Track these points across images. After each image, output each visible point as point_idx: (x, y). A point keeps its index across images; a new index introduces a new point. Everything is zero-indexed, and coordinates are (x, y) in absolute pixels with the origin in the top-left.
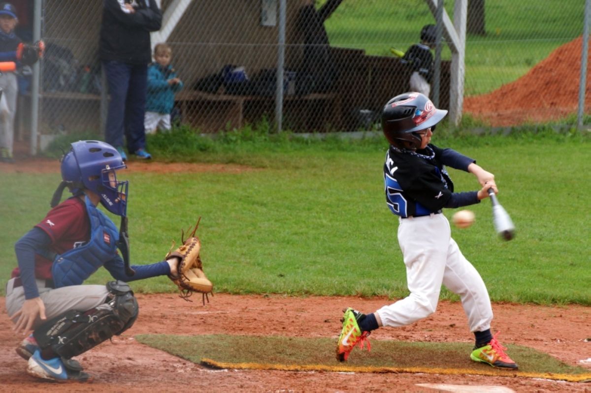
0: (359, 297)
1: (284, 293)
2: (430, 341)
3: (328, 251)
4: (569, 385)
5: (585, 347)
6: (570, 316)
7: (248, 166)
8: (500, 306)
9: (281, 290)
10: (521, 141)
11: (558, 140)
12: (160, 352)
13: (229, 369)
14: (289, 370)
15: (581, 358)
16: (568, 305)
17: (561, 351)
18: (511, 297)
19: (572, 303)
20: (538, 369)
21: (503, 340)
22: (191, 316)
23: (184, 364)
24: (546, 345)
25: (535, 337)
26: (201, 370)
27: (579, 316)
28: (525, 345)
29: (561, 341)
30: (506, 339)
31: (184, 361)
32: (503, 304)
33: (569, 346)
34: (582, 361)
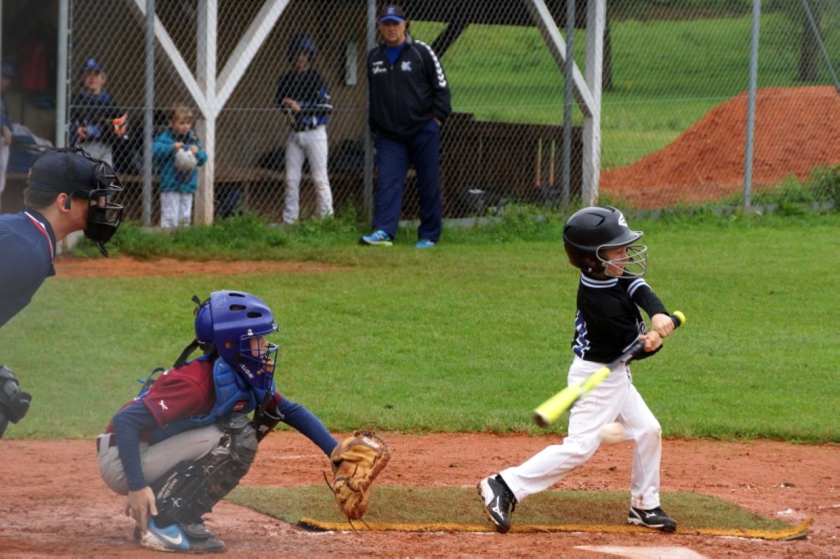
0: (491, 434)
1: (395, 430)
2: (586, 489)
3: (444, 373)
4: (767, 545)
5: (783, 494)
6: (758, 454)
7: (331, 264)
9: (391, 426)
10: (674, 227)
11: (720, 225)
12: (245, 510)
13: (335, 530)
14: (411, 531)
15: (778, 510)
16: (756, 439)
17: (752, 500)
18: (684, 431)
19: (761, 436)
20: (726, 525)
21: (678, 487)
22: (280, 461)
23: (277, 525)
24: (733, 492)
25: (719, 482)
26: (299, 533)
27: (770, 454)
28: (707, 492)
29: (751, 487)
30: (682, 486)
31: (277, 521)
33: (762, 493)
34: (780, 513)
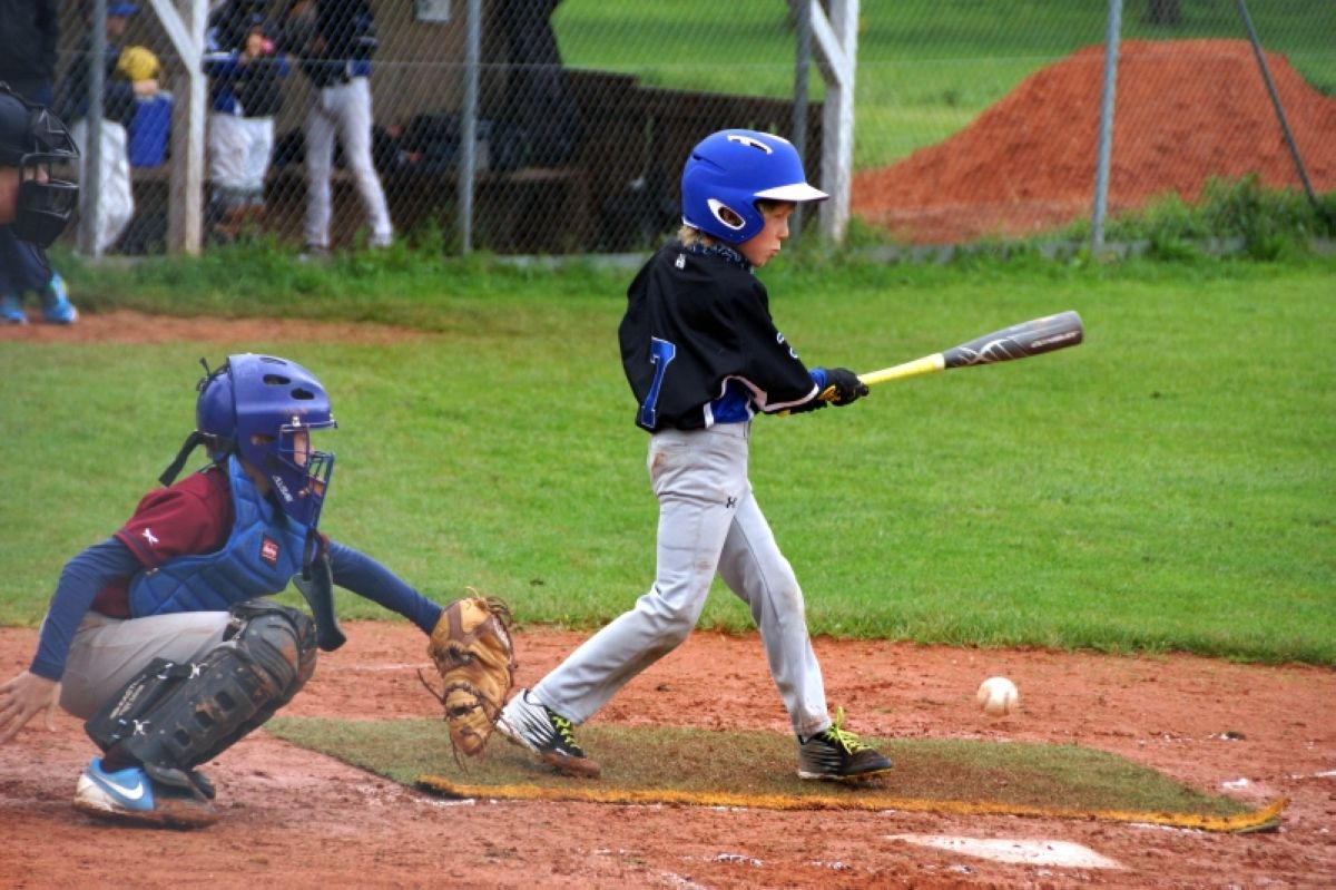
0: (718, 633)
1: (557, 622)
2: (892, 735)
3: (621, 524)
4: (1210, 840)
5: (1227, 752)
6: (1175, 680)
7: (406, 327)
8: (1023, 655)
9: (548, 616)
10: (976, 277)
11: (1053, 275)
12: (321, 758)
13: (479, 798)
14: (607, 802)
15: (1224, 779)
16: (1168, 653)
17: (1177, 761)
18: (1046, 636)
19: (1176, 649)
20: (1138, 804)
21: (1048, 734)
22: (370, 674)
23: (380, 786)
24: (1142, 746)
25: (1115, 728)
26: (418, 801)
27: (1195, 680)
28: (1099, 745)
29: (1172, 737)
30: (1053, 733)
31: (378, 780)
32: (1028, 651)
33: (1190, 748)
34: (1227, 785)
